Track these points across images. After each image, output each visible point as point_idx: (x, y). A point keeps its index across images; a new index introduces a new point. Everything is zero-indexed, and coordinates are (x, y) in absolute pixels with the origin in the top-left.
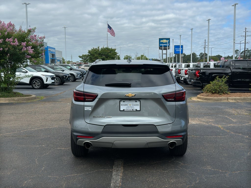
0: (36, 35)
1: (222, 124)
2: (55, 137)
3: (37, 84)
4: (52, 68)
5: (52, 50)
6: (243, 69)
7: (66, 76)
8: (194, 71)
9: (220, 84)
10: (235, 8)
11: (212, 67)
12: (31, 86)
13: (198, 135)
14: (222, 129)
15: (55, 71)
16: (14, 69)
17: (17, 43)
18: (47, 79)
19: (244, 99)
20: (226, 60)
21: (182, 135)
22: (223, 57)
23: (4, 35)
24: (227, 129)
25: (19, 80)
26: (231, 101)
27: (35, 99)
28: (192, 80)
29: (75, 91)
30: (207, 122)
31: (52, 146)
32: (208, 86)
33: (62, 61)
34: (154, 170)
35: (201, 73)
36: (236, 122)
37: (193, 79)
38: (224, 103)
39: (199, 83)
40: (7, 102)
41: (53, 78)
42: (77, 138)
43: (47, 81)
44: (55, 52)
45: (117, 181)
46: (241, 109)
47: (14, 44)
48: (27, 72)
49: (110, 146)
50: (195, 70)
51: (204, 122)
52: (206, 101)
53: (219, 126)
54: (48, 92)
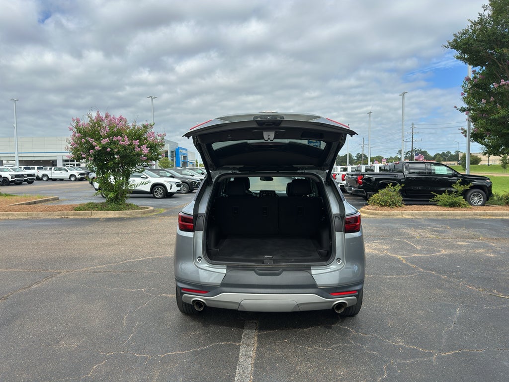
0: (154, 133)
1: (403, 253)
2: (163, 273)
3: (159, 192)
4: (181, 173)
5: (184, 152)
6: (419, 173)
7: (195, 183)
8: (355, 177)
9: (392, 194)
10: (403, 98)
11: (377, 170)
12: (152, 195)
13: (372, 274)
14: (404, 262)
15: (182, 176)
16: (127, 175)
17: (127, 142)
18: (171, 186)
19: (424, 214)
20: (398, 162)
21: (357, 291)
22: (384, 158)
23: (112, 133)
24: (412, 263)
25: (133, 188)
26: (407, 217)
27: (152, 212)
28: (352, 188)
29: (181, 214)
30: (380, 250)
31: (156, 289)
32: (376, 196)
33: (195, 164)
34: (308, 347)
35: (365, 179)
36: (421, 250)
37: (354, 187)
38: (397, 219)
39: (362, 192)
40: (117, 216)
41: (178, 185)
42: (182, 291)
43: (171, 189)
44: (187, 154)
45: (246, 371)
46: (423, 229)
47: (124, 143)
48: (147, 178)
49: (235, 307)
50: (356, 175)
51: (375, 249)
52: (373, 216)
53: (399, 257)
54: (171, 202)
